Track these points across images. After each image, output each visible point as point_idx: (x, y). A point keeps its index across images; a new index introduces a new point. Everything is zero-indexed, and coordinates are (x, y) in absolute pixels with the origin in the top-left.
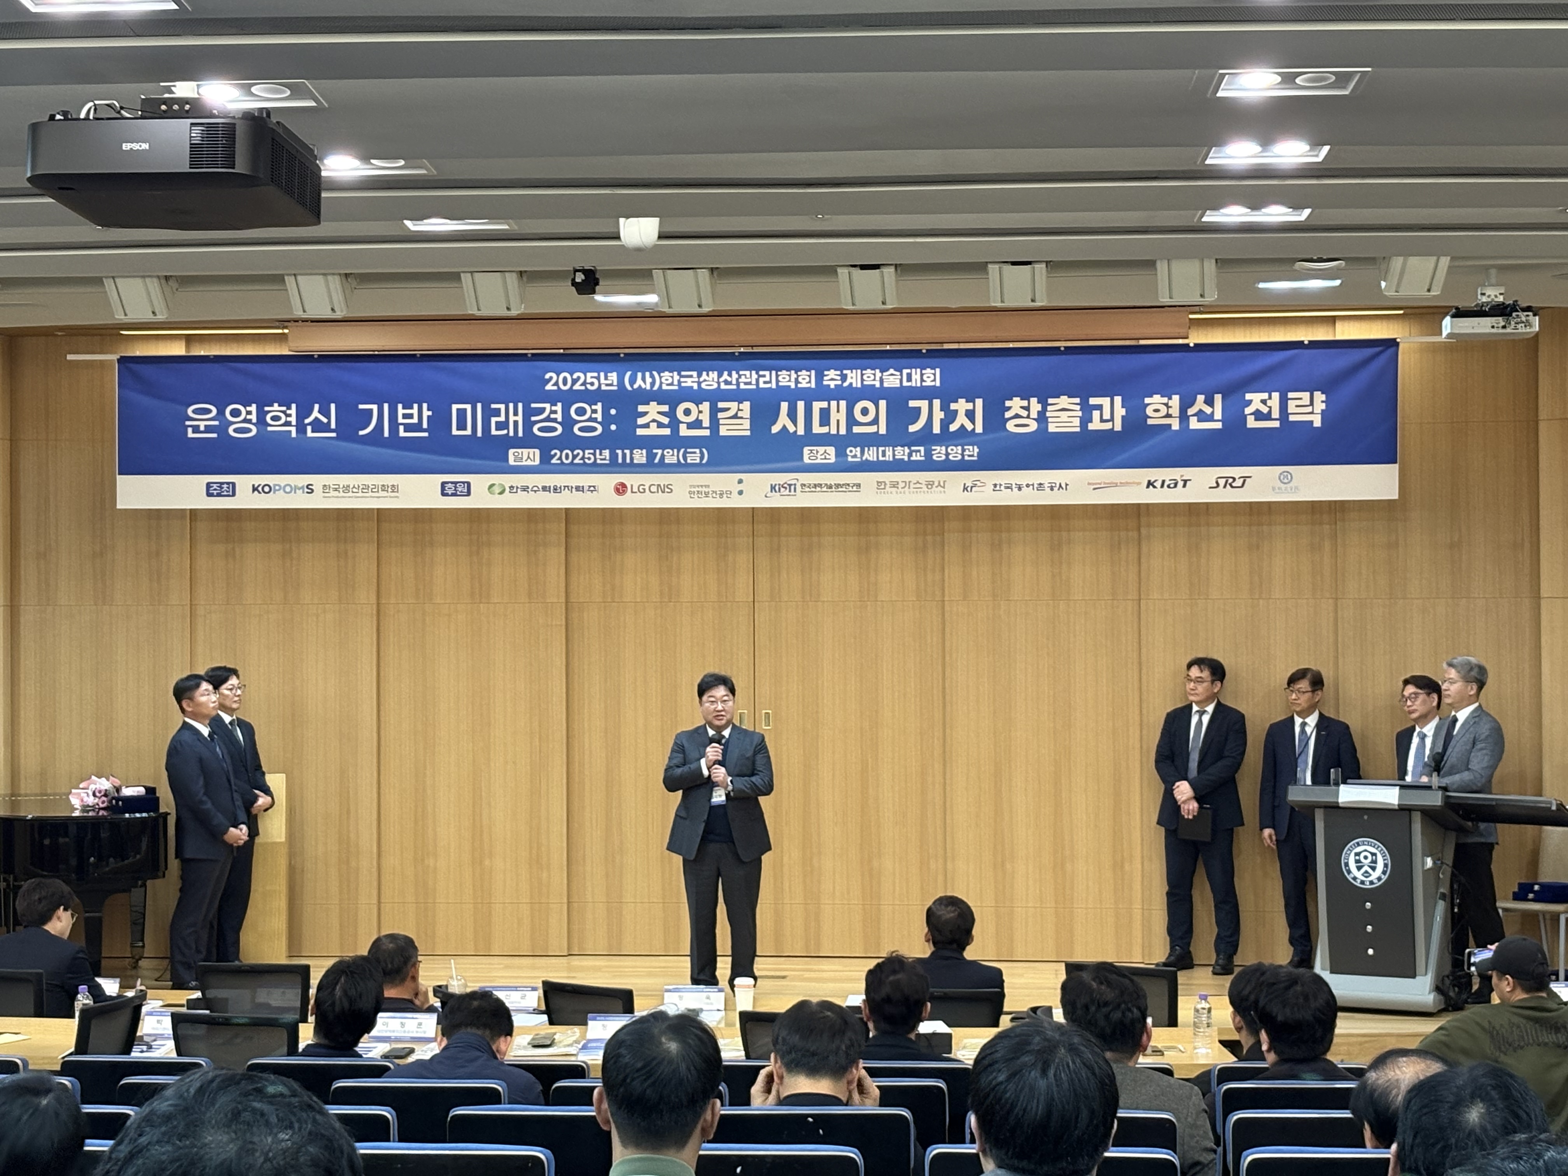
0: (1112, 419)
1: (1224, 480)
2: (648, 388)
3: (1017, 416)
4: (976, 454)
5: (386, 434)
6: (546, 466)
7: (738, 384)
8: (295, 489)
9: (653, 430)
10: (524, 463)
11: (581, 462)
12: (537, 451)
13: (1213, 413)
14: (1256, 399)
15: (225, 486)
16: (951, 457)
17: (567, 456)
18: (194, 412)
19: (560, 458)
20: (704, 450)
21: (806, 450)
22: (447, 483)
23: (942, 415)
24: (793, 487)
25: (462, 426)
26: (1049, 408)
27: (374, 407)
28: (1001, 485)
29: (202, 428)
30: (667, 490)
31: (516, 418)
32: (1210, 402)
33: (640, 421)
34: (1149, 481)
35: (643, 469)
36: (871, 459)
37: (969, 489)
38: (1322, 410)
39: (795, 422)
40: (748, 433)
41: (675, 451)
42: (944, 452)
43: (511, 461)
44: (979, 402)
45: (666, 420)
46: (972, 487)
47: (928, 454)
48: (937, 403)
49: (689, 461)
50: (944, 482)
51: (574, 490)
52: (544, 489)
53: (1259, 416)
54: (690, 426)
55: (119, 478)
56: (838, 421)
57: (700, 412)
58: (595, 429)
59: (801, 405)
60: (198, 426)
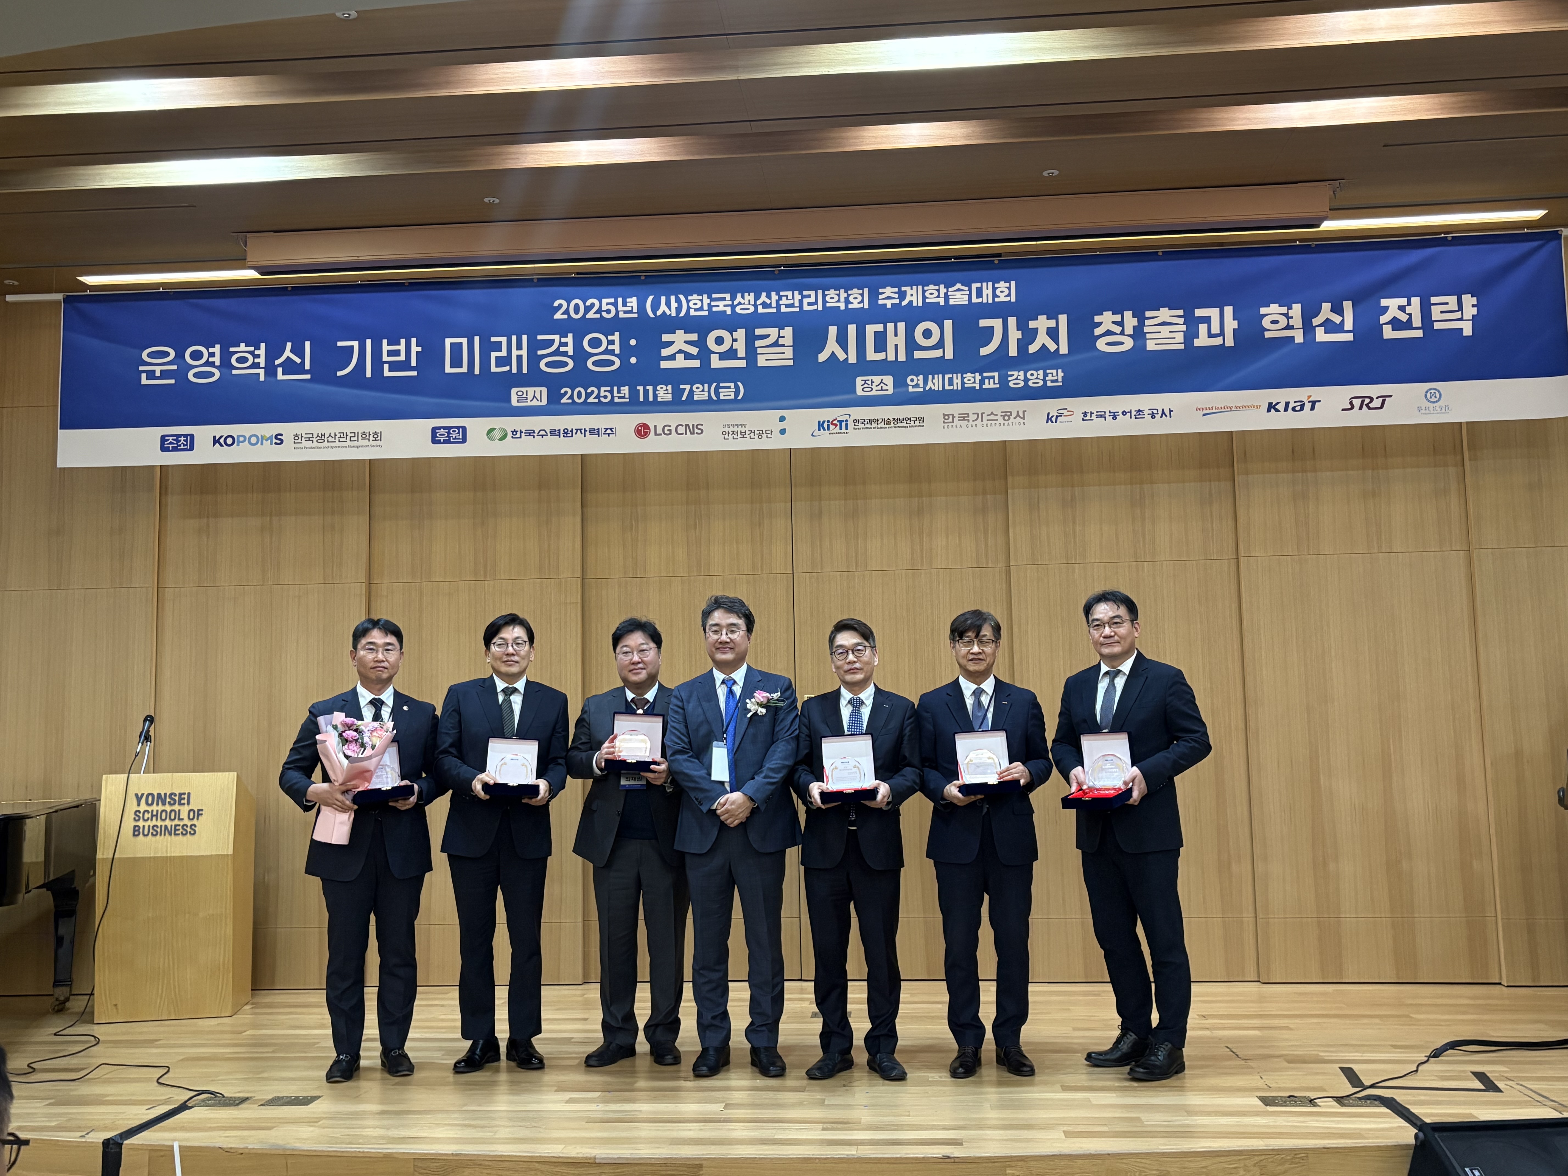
0: (1222, 333)
1: (1361, 400)
2: (674, 314)
3: (1109, 333)
4: (1060, 380)
5: (369, 374)
6: (554, 407)
7: (778, 306)
8: (261, 440)
9: (680, 363)
10: (529, 404)
11: (597, 400)
12: (544, 390)
13: (1343, 320)
14: (1392, 305)
15: (182, 438)
16: (1030, 383)
17: (579, 393)
18: (149, 355)
19: (571, 397)
20: (739, 384)
21: (859, 381)
22: (440, 428)
23: (1019, 335)
24: (844, 424)
25: (456, 362)
26: (1147, 322)
27: (355, 344)
28: (1092, 413)
29: (158, 374)
30: (696, 431)
31: (519, 352)
32: (1338, 309)
33: (665, 352)
34: (1270, 404)
35: (670, 408)
36: (936, 389)
37: (1054, 419)
38: (1473, 316)
39: (846, 351)
40: (791, 363)
41: (706, 386)
42: (1022, 377)
43: (514, 402)
44: (1063, 319)
45: (694, 351)
46: (1057, 417)
47: (1004, 380)
48: (1012, 321)
49: (722, 397)
50: (1024, 412)
51: (587, 433)
52: (553, 432)
53: (1396, 324)
54: (723, 356)
55: (61, 433)
56: (896, 346)
57: (735, 340)
58: (612, 363)
59: (852, 329)
60: (154, 371)
